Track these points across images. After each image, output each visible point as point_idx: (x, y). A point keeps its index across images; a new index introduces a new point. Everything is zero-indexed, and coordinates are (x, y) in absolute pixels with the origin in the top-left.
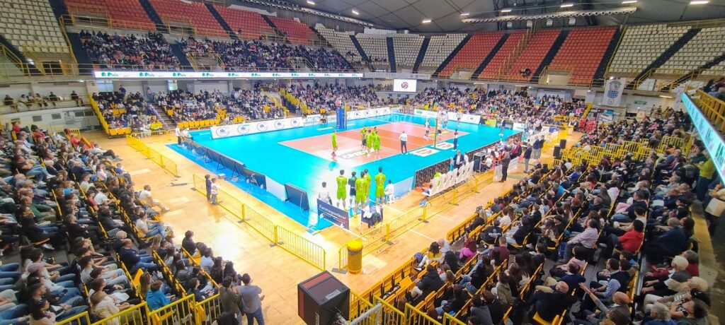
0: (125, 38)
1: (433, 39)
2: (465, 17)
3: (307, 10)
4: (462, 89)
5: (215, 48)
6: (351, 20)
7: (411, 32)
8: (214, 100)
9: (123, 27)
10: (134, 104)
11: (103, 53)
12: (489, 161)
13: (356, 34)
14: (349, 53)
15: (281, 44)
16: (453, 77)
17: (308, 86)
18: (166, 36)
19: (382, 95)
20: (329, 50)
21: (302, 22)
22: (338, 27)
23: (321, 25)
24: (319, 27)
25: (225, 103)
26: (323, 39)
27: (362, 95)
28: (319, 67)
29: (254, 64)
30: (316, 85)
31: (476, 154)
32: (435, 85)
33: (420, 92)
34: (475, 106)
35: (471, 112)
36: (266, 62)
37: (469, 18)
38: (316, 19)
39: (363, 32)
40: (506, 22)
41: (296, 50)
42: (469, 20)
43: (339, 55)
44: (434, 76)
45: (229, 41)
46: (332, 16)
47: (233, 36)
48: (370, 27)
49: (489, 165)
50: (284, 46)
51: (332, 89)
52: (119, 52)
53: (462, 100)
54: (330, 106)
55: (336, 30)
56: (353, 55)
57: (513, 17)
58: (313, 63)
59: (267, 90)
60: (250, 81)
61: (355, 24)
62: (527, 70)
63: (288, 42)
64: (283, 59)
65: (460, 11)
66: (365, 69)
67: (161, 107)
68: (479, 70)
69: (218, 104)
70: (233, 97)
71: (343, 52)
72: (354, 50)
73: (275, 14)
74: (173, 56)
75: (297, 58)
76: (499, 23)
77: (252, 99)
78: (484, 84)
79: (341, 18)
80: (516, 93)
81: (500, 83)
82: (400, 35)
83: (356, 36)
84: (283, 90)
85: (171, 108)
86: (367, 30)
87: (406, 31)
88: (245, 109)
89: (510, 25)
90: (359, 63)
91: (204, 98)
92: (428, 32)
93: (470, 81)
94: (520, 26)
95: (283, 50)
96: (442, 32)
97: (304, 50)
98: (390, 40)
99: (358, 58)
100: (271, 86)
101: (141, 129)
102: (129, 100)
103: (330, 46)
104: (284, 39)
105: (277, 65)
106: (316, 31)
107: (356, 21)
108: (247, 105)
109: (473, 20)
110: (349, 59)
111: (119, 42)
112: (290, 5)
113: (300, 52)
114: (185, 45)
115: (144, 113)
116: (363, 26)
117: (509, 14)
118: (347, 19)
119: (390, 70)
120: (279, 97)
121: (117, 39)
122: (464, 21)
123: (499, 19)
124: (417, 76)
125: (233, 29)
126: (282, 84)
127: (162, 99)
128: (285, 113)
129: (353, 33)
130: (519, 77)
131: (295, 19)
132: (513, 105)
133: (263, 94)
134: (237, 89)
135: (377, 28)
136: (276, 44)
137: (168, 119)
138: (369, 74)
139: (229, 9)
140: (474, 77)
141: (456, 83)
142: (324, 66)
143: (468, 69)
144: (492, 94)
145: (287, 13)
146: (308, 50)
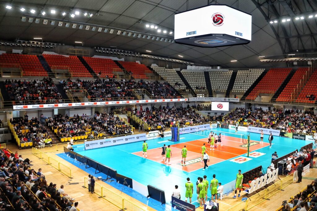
0: (30, 82)
1: (239, 73)
2: (262, 59)
3: (145, 56)
4: (265, 109)
5: (84, 86)
6: (177, 61)
7: (223, 67)
8: (83, 122)
9: (29, 76)
10: (34, 126)
11: (18, 93)
12: (289, 167)
13: (181, 70)
14: (176, 84)
15: (128, 80)
16: (257, 100)
17: (147, 109)
18: (54, 80)
19: (203, 114)
20: (162, 82)
21: (141, 63)
22: (167, 66)
23: (155, 65)
24: (154, 66)
25: (90, 123)
26: (157, 75)
27: (188, 114)
28: (155, 95)
29: (109, 95)
30: (153, 109)
31: (280, 162)
32: (243, 106)
33: (232, 111)
34: (276, 122)
35: (273, 126)
36: (117, 93)
37: (265, 58)
38: (152, 61)
39: (186, 68)
40: (292, 62)
41: (138, 83)
42: (265, 60)
43: (169, 85)
44: (242, 99)
45: (92, 80)
46: (163, 59)
47: (95, 77)
48: (192, 65)
49: (289, 170)
50: (130, 81)
51: (165, 110)
52: (26, 92)
53: (265, 117)
54: (164, 123)
55: (166, 68)
56: (179, 85)
57: (298, 59)
58: (151, 92)
59: (118, 113)
60: (106, 107)
61: (181, 63)
62: (311, 96)
63: (132, 78)
64: (129, 90)
65: (258, 54)
66: (189, 95)
67: (50, 127)
68: (276, 96)
69: (85, 124)
70: (95, 118)
71: (172, 84)
72: (180, 81)
73: (123, 59)
74: (58, 92)
75: (139, 89)
76: (287, 62)
77: (108, 120)
78: (281, 106)
79: (170, 60)
80: (305, 113)
81: (292, 105)
82: (214, 70)
83: (181, 72)
84: (130, 113)
85: (56, 128)
86: (189, 67)
87: (219, 67)
88: (104, 128)
89: (295, 63)
90: (184, 90)
91: (77, 120)
92: (235, 68)
93: (270, 104)
94: (302, 64)
95: (129, 84)
96: (246, 67)
97: (144, 83)
98: (207, 74)
99: (183, 87)
100: (121, 110)
101: (39, 143)
102: (31, 123)
103: (162, 79)
104: (130, 77)
105: (126, 95)
106: (152, 69)
107: (181, 61)
108: (106, 125)
109: (268, 60)
110: (177, 88)
111: (26, 85)
112: (134, 53)
113: (141, 85)
114: (64, 84)
115: (40, 132)
116: (186, 65)
117: (294, 57)
118: (174, 60)
119: (208, 95)
120: (126, 118)
121: (25, 83)
122: (262, 61)
123: (287, 60)
124: (229, 100)
125: (95, 72)
126: (128, 108)
127: (50, 122)
128: (132, 130)
129: (179, 69)
130: (307, 100)
131: (137, 62)
132: (304, 121)
133: (115, 116)
134: (98, 113)
135: (196, 66)
136: (124, 80)
137: (54, 135)
138: (192, 99)
139: (93, 58)
140: (273, 100)
141: (260, 105)
142: (158, 94)
143: (267, 94)
144: (288, 113)
145: (131, 58)
146: (147, 83)
